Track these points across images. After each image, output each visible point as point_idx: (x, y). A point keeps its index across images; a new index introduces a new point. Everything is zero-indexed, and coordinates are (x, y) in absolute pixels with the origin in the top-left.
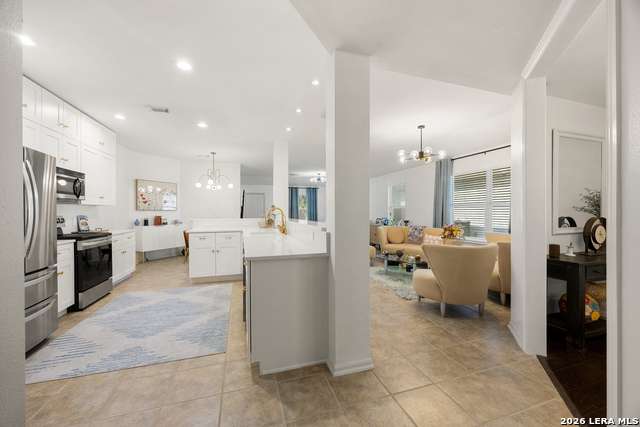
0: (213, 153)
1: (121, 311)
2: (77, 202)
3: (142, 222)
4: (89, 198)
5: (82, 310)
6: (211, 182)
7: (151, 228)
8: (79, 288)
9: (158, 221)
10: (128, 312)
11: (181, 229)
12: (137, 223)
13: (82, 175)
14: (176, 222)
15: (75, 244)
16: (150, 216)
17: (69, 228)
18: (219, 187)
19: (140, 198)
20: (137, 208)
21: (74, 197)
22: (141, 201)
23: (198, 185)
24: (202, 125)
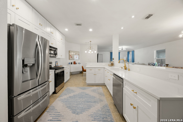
0: (91, 41)
1: (68, 96)
2: (55, 57)
3: (71, 63)
4: (58, 56)
5: (56, 93)
6: (90, 51)
7: (73, 65)
8: (56, 86)
9: (75, 63)
10: (70, 97)
11: (81, 65)
12: (69, 64)
13: (57, 49)
14: (79, 63)
15: (55, 71)
16: (73, 61)
17: (53, 65)
18: (92, 52)
19: (70, 56)
20: (69, 59)
21: (55, 56)
22: (70, 57)
23: (86, 52)
24: (91, 30)
